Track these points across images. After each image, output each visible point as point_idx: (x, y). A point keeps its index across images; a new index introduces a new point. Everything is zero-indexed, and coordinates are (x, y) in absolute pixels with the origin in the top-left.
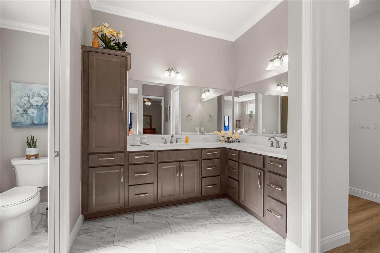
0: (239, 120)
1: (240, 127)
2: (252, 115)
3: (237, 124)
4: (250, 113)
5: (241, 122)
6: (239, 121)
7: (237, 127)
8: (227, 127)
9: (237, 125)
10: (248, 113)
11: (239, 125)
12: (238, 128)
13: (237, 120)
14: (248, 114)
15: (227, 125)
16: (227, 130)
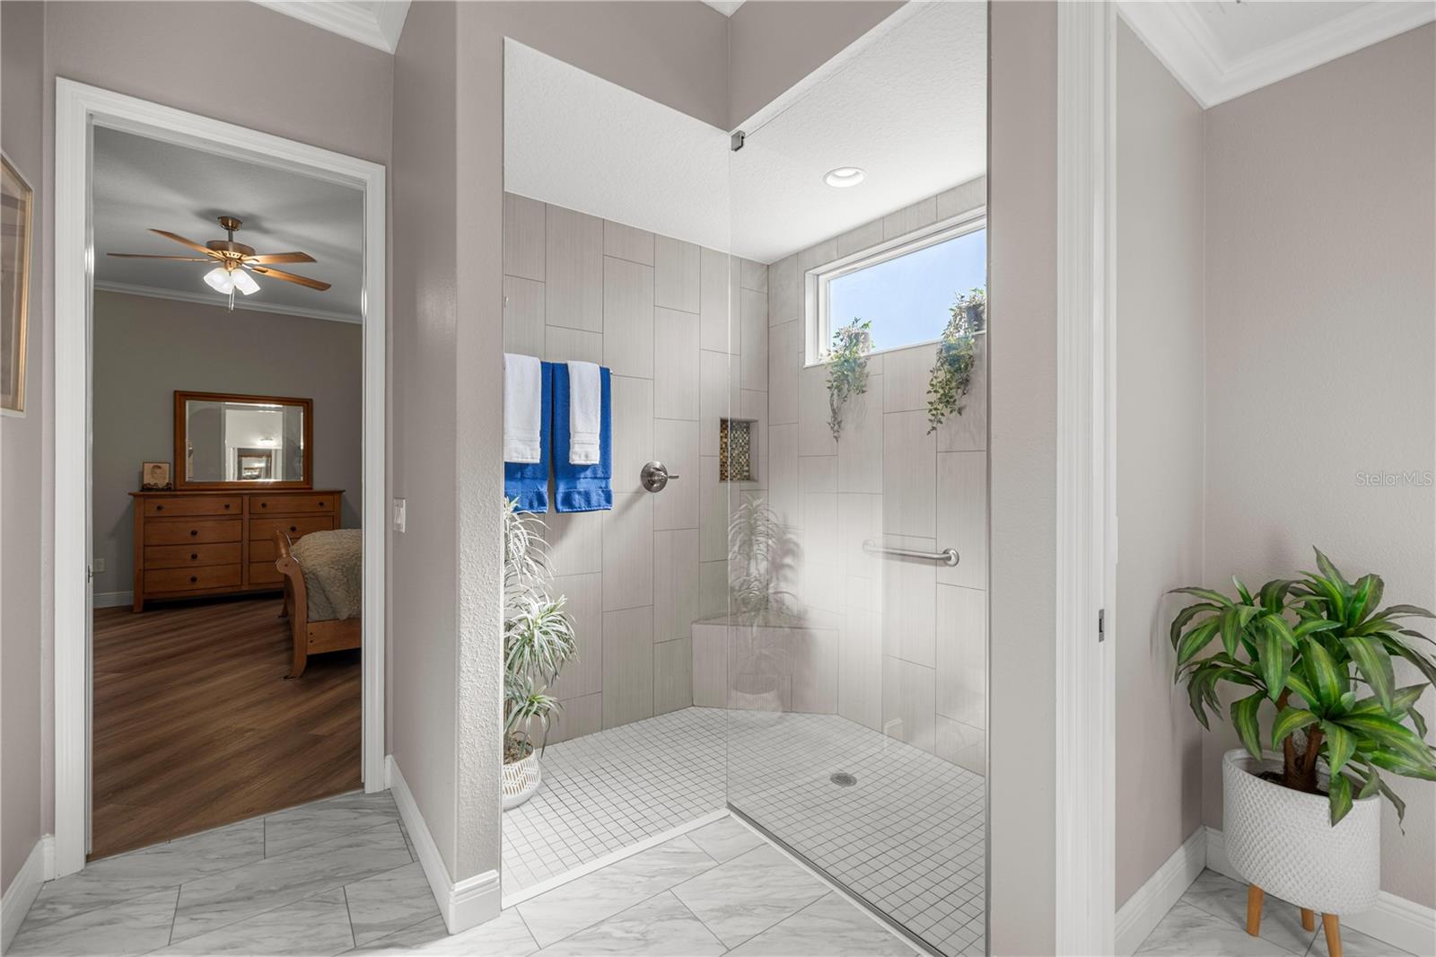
0: (743, 417)
1: (748, 478)
2: (863, 366)
3: (723, 450)
4: (846, 347)
5: (760, 432)
6: (746, 426)
7: (723, 477)
8: (589, 473)
9: (723, 464)
10: (823, 350)
11: (743, 460)
12: (737, 485)
13: (729, 416)
14: (826, 360)
15: (595, 458)
16: (588, 502)
